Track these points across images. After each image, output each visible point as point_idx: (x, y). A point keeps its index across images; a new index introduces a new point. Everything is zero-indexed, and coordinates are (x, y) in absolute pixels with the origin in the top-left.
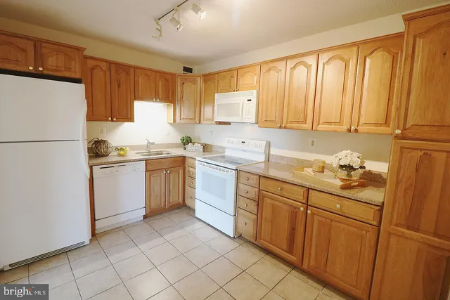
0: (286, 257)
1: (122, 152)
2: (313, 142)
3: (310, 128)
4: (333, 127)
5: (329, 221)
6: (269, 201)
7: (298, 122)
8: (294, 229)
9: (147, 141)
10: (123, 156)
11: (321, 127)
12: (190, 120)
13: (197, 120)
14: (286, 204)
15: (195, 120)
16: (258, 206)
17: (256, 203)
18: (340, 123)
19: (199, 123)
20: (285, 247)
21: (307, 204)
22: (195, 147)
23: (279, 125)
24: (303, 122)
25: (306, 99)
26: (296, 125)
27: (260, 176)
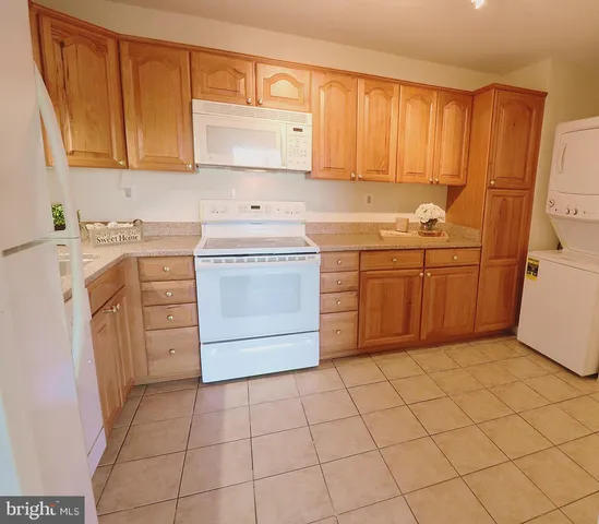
2: (369, 197)
3: (394, 180)
4: (418, 179)
5: (444, 277)
6: (376, 282)
7: (378, 172)
8: (410, 303)
11: (405, 178)
12: (94, 159)
13: (115, 158)
14: (400, 277)
15: (111, 157)
16: (358, 295)
17: (355, 294)
18: (423, 174)
19: (127, 166)
20: (400, 330)
21: (424, 268)
22: (116, 230)
23: (353, 175)
24: (386, 172)
25: (387, 140)
26: (375, 176)
27: (361, 252)
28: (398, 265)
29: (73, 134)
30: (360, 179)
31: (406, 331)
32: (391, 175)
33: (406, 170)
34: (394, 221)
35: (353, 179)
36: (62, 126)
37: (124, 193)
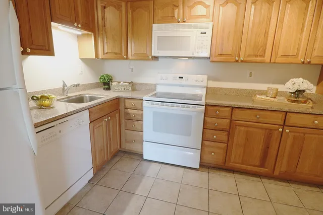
0: (258, 171)
1: (47, 102)
2: (251, 73)
3: (269, 61)
4: (290, 60)
5: (302, 135)
6: (243, 129)
7: (256, 56)
8: (268, 148)
9: (62, 84)
10: (48, 107)
11: (279, 60)
12: (115, 55)
13: (123, 55)
14: (262, 128)
15: (122, 55)
16: (228, 135)
17: (226, 133)
18: (296, 56)
19: (127, 58)
20: (258, 164)
21: (284, 125)
22: (122, 86)
23: (237, 58)
24: (263, 55)
25: (266, 34)
26: (254, 59)
27: (233, 108)
28: (261, 120)
29: (107, 46)
30: (242, 61)
31: (262, 165)
32: (267, 58)
33: (280, 53)
34: (266, 89)
35: (237, 61)
36: (103, 42)
37: (131, 70)
